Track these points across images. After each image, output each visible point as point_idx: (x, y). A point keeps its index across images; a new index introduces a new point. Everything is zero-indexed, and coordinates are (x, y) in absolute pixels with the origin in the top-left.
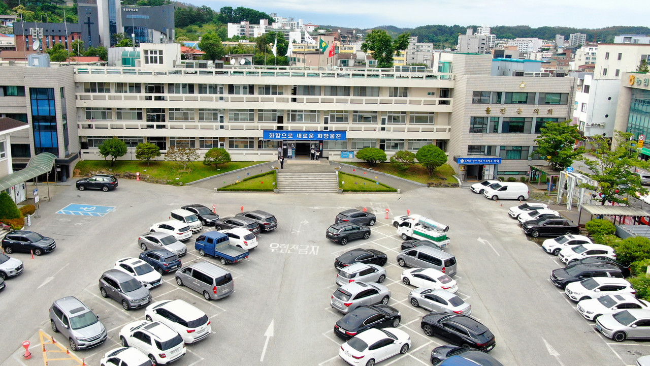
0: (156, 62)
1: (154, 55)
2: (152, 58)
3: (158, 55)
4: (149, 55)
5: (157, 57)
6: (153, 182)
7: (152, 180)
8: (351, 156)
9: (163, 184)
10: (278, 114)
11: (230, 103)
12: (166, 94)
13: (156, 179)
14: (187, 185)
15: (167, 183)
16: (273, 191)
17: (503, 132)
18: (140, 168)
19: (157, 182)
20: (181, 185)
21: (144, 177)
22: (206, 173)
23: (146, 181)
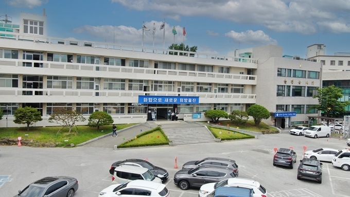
0: (36, 32)
1: (34, 26)
2: (31, 28)
3: (38, 26)
4: (29, 25)
5: (37, 28)
6: (39, 146)
7: (37, 144)
8: (199, 117)
9: (52, 147)
10: (144, 84)
11: (108, 72)
12: (45, 61)
13: (42, 143)
14: (79, 146)
15: (57, 146)
16: (168, 144)
17: (293, 96)
18: (20, 133)
19: (43, 146)
20: (73, 147)
21: (27, 142)
22: (92, 134)
23: (30, 146)
